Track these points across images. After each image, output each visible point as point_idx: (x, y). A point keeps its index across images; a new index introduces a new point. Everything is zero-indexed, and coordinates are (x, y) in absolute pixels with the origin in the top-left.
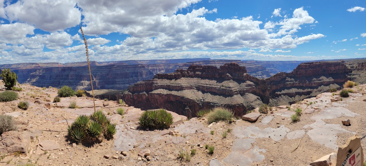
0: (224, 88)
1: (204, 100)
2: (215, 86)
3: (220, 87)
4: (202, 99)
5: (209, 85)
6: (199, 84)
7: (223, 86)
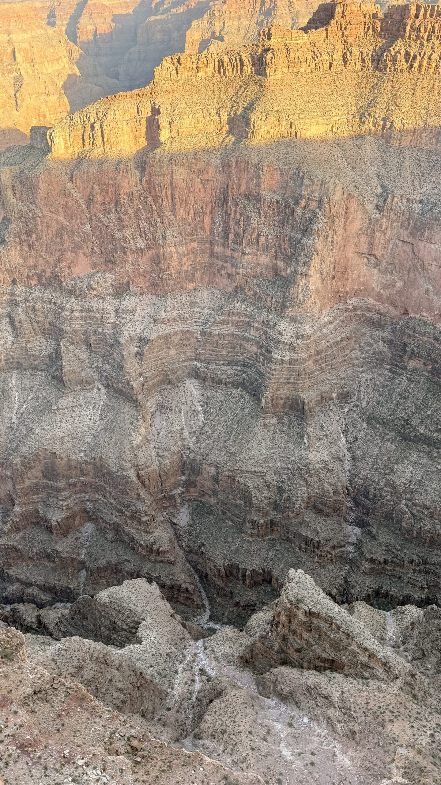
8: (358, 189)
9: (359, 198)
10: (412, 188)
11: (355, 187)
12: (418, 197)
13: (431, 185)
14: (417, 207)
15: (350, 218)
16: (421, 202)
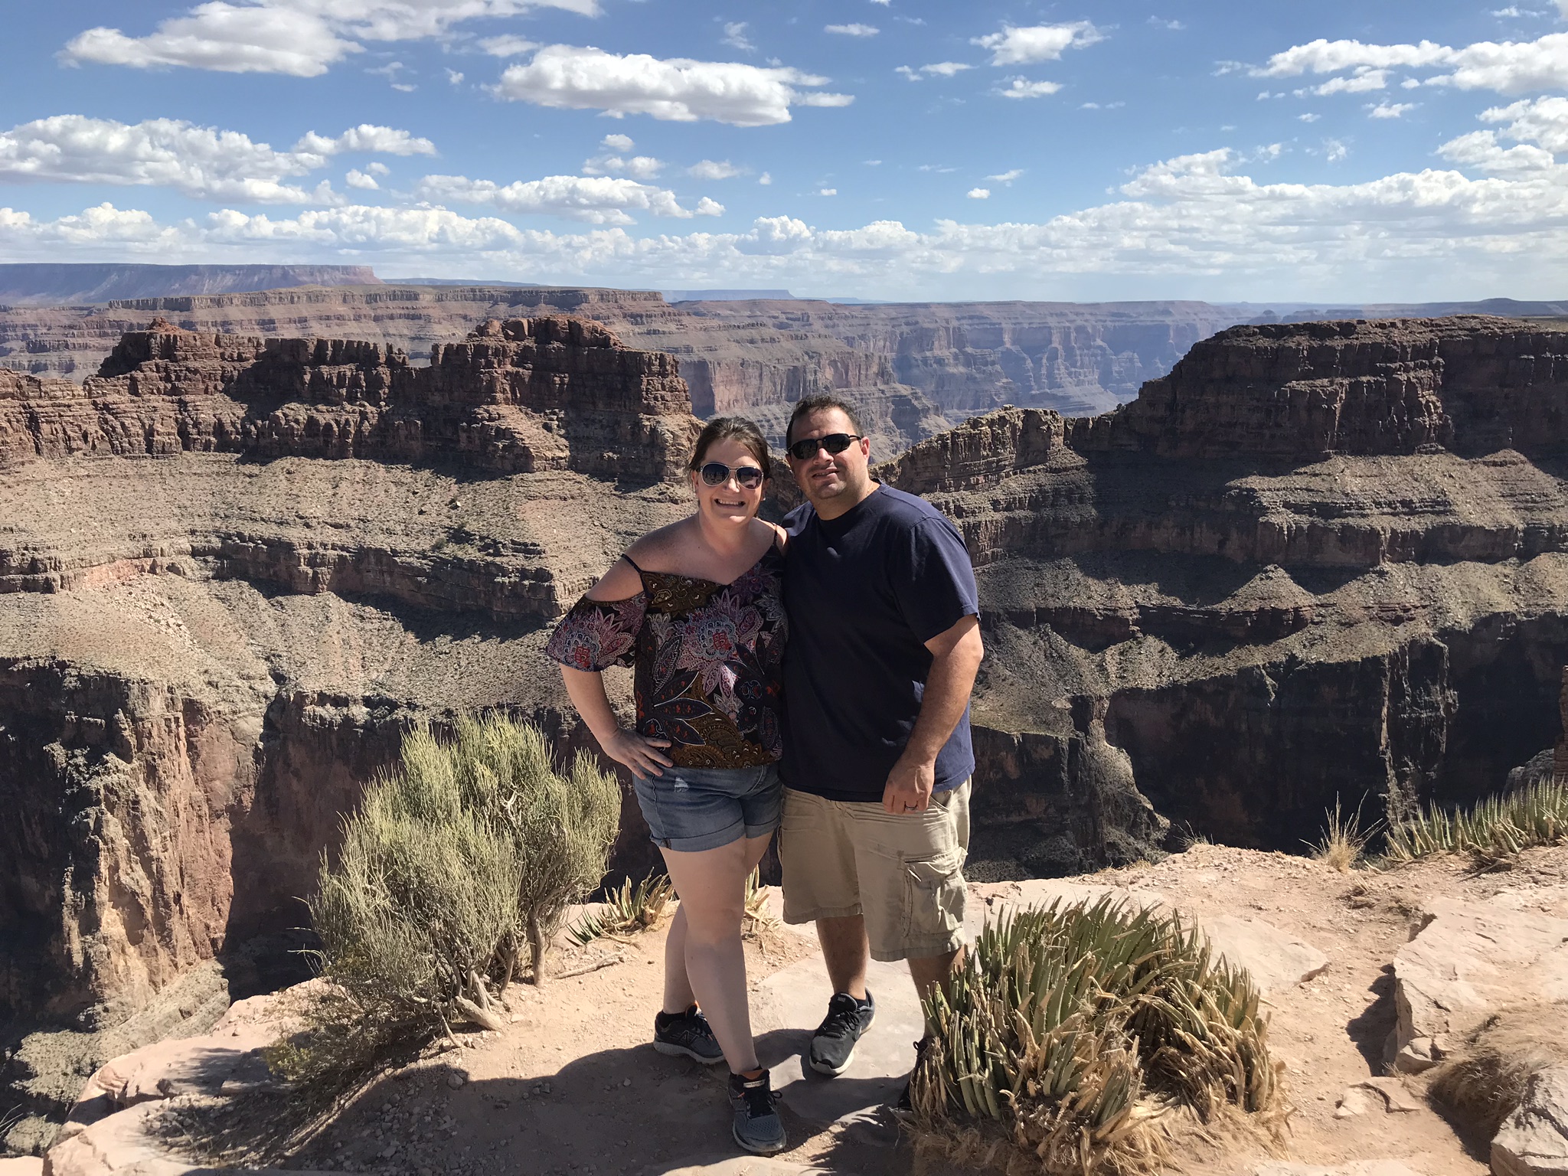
0: (470, 553)
1: (279, 678)
2: (390, 532)
3: (437, 547)
4: (263, 667)
5: (336, 526)
6: (235, 525)
7: (459, 536)
8: (217, 687)
9: (220, 708)
10: (344, 674)
11: (210, 683)
12: (360, 692)
13: (387, 667)
14: (360, 713)
15: (204, 755)
16: (367, 701)
